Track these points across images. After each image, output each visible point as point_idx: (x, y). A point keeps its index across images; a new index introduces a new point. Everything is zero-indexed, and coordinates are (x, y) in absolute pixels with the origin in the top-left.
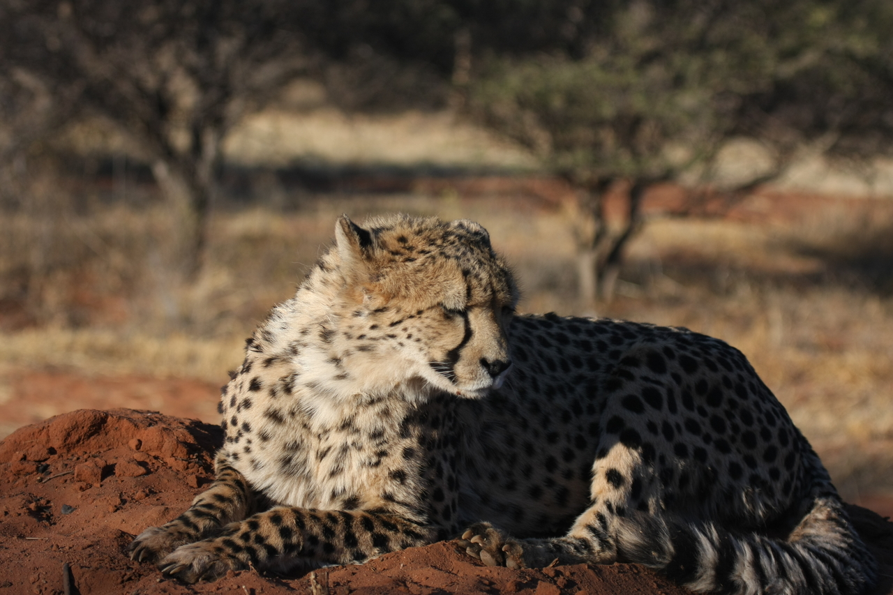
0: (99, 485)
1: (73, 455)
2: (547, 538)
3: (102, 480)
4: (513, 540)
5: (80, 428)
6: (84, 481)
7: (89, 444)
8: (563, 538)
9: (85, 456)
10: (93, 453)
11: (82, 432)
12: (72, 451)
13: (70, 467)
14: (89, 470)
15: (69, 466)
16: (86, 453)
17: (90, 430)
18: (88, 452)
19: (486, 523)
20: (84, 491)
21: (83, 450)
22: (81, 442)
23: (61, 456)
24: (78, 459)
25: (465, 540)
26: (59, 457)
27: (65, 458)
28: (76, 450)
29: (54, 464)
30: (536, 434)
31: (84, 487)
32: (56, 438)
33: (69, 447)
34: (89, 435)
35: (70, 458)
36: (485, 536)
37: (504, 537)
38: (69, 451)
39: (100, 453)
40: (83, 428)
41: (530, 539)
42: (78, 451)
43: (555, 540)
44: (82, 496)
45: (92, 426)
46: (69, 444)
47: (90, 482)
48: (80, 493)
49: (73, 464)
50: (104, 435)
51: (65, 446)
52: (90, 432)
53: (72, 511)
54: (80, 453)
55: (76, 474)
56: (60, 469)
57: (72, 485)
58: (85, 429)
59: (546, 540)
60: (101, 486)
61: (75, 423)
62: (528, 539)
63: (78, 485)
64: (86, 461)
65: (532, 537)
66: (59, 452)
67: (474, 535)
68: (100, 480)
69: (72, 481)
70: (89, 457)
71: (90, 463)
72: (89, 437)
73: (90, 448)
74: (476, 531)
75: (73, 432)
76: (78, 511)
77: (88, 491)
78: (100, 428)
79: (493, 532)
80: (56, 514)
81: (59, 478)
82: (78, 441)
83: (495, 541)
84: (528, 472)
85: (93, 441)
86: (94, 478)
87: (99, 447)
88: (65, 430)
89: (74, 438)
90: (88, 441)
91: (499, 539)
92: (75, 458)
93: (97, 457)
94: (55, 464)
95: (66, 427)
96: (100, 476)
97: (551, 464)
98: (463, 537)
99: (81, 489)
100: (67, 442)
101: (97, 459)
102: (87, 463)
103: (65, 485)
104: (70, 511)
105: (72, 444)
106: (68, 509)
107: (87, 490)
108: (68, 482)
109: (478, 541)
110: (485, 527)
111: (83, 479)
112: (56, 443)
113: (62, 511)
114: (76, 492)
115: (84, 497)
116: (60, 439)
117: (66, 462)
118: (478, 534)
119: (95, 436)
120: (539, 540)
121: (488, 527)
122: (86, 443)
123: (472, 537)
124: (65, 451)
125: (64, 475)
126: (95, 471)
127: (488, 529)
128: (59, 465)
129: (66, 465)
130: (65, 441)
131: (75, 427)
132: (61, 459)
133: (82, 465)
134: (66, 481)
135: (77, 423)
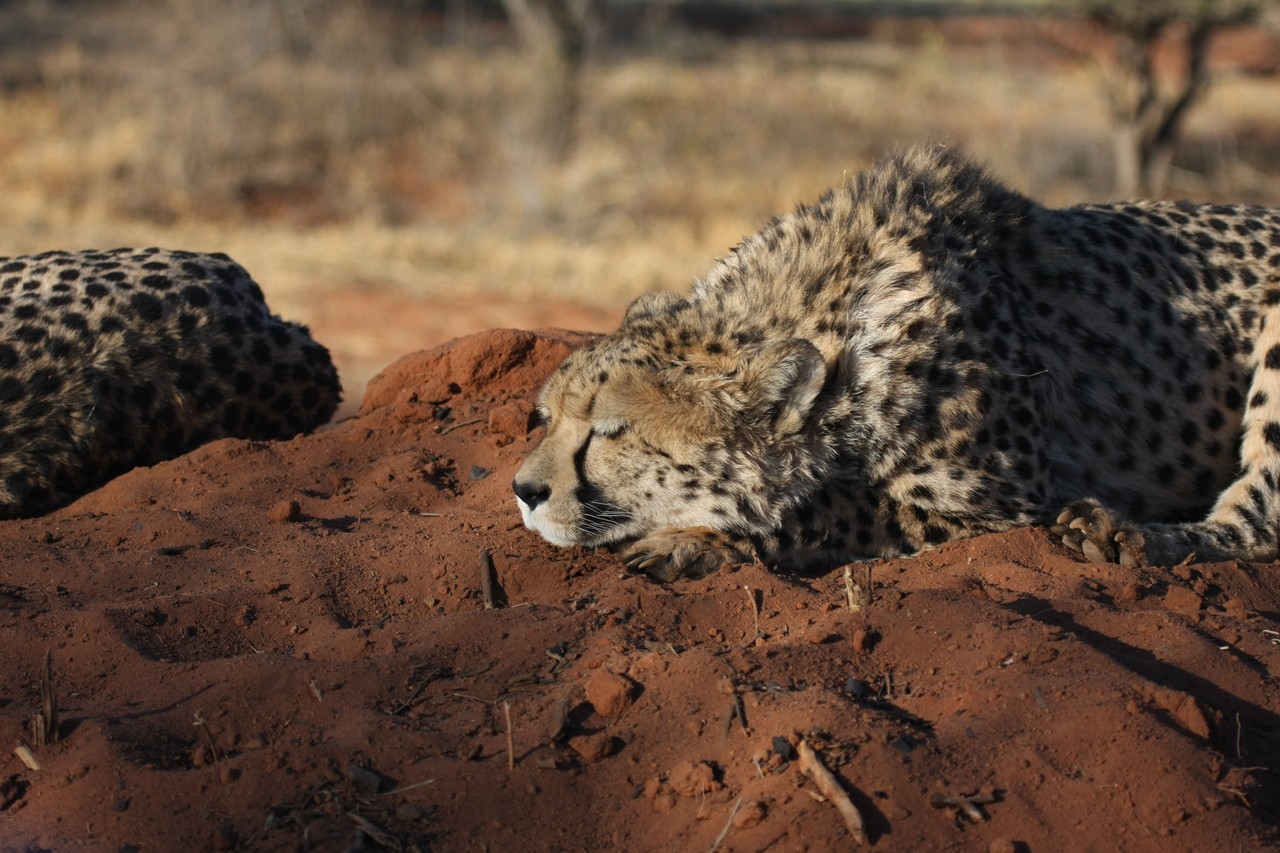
0: (524, 439)
1: (485, 395)
2: (1177, 522)
3: (529, 431)
4: (1131, 526)
5: (496, 356)
6: (502, 432)
7: (508, 379)
8: (1201, 524)
9: (504, 397)
10: (515, 392)
11: (498, 361)
12: (484, 389)
13: (482, 412)
14: (511, 416)
15: (479, 411)
16: (504, 392)
17: (510, 359)
18: (507, 390)
19: (1091, 501)
20: (502, 446)
21: (500, 387)
22: (497, 376)
23: (468, 396)
24: (493, 400)
25: (1062, 524)
26: (465, 397)
27: (474, 399)
28: (490, 387)
29: (458, 408)
30: (1168, 388)
31: (502, 440)
32: (461, 369)
33: (479, 383)
34: (509, 366)
35: (481, 398)
36: (1090, 519)
37: (1118, 521)
38: (479, 388)
39: (524, 392)
40: (500, 355)
41: (1154, 524)
42: (493, 389)
43: (1189, 527)
44: (500, 454)
45: (514, 353)
46: (479, 379)
47: (511, 434)
48: (497, 451)
49: (485, 408)
50: (530, 366)
51: (474, 381)
52: (511, 362)
53: (486, 476)
54: (495, 392)
55: (490, 423)
56: (467, 414)
57: (486, 437)
58: (503, 356)
59: (1177, 526)
60: (528, 439)
61: (488, 348)
62: (1151, 524)
63: (494, 438)
64: (505, 403)
65: (1157, 521)
66: (464, 390)
67: (1075, 517)
68: (525, 432)
69: (485, 432)
70: (509, 397)
71: (510, 406)
72: (509, 369)
73: (509, 385)
74: (1077, 512)
75: (486, 361)
76: (496, 476)
77: (509, 448)
78: (524, 356)
79: (1103, 515)
80: (463, 480)
81: (465, 428)
82: (493, 375)
83: (1104, 526)
84: (1154, 443)
85: (514, 374)
86: (518, 429)
87: (524, 384)
88: (475, 358)
89: (487, 369)
90: (508, 375)
91: (1111, 524)
92: (488, 400)
93: (520, 397)
94: (460, 407)
95: (476, 353)
96: (526, 426)
97: (1189, 433)
98: (1059, 520)
99: (499, 444)
100: (477, 376)
101: (520, 401)
102: (507, 406)
103: (475, 438)
104: (483, 475)
105: (484, 378)
106: (481, 472)
107: (508, 446)
108: (479, 433)
109: (1080, 526)
110: (1091, 507)
111: (501, 429)
112: (461, 377)
113: (472, 475)
114: (492, 448)
115: (502, 456)
116: (468, 370)
117: (475, 405)
118: (1080, 516)
119: (517, 367)
120: (1168, 526)
121: (1096, 506)
122: (504, 377)
123: (1071, 520)
124: (474, 388)
125: (473, 423)
126: (520, 417)
127: (1095, 510)
128: (466, 409)
129: (476, 409)
130: (474, 375)
131: (489, 354)
132: (468, 400)
133: (499, 409)
134: (476, 432)
135: (491, 348)
